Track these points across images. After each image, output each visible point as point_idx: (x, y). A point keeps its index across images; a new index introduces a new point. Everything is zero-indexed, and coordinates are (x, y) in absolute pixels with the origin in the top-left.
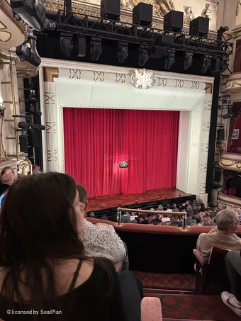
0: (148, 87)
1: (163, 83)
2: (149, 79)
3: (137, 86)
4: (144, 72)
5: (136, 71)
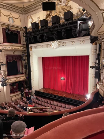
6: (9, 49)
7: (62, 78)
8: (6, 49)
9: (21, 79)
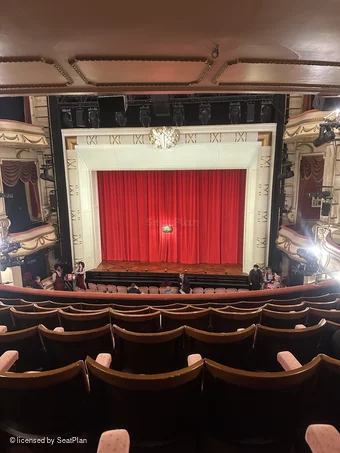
0: (169, 147)
1: (190, 141)
2: (170, 138)
3: (156, 146)
4: (164, 131)
5: (154, 130)
6: (16, 140)
7: (167, 228)
8: (7, 140)
9: (47, 242)
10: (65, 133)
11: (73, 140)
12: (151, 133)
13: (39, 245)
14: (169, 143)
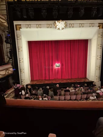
0: (63, 29)
1: (72, 26)
2: (63, 25)
3: (57, 28)
4: (61, 22)
5: (56, 22)
9: (10, 72)
10: (15, 23)
11: (20, 26)
12: (55, 23)
13: (7, 73)
14: (63, 27)
